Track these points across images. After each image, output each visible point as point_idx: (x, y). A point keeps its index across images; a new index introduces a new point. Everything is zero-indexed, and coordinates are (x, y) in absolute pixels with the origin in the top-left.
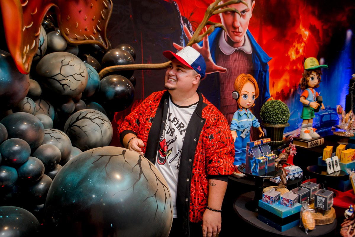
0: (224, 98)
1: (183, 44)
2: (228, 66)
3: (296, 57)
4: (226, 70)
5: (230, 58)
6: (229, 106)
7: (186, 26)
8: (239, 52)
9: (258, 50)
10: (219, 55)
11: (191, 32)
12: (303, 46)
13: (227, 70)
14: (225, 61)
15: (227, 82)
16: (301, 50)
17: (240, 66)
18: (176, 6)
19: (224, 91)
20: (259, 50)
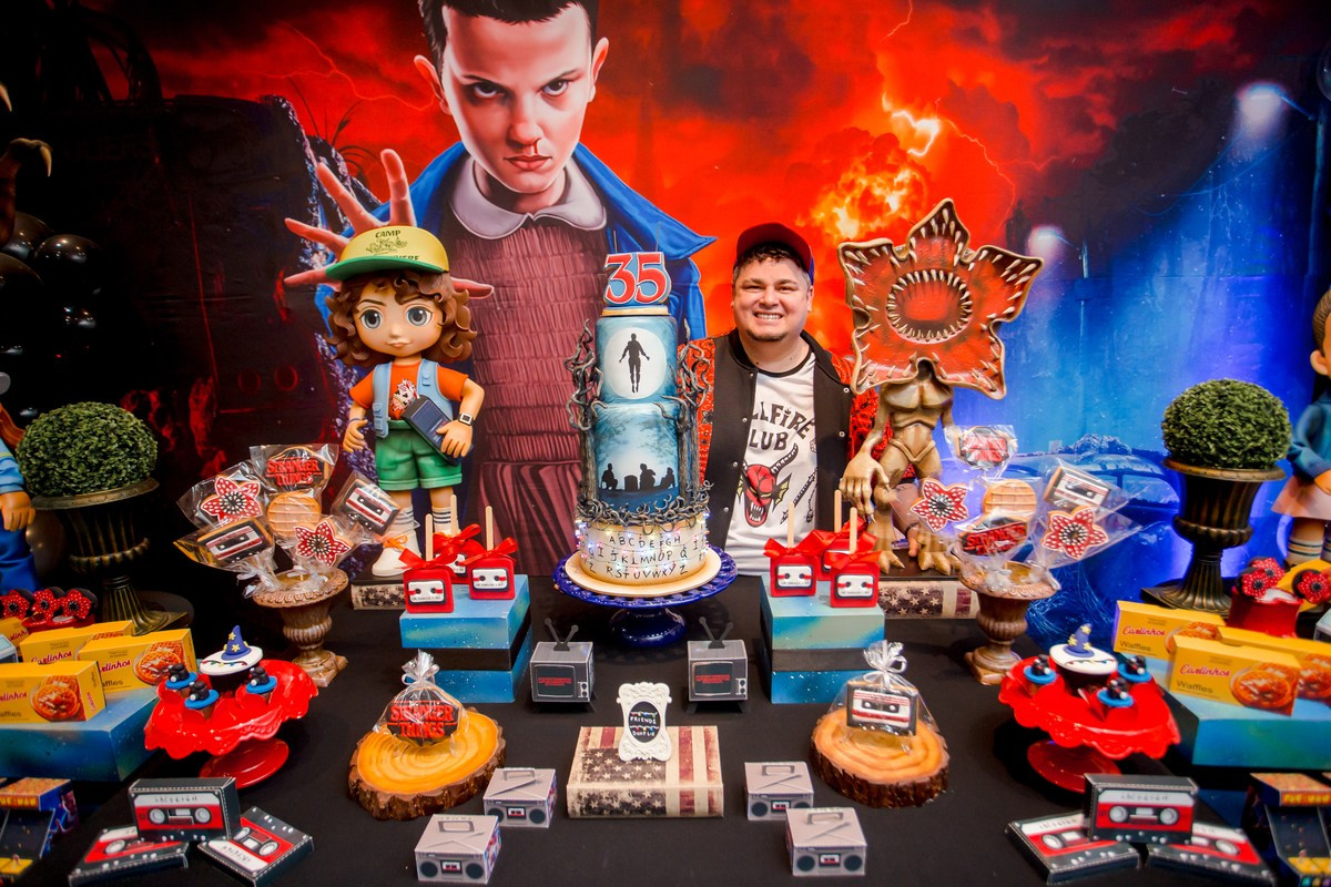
0: (490, 382)
1: (320, 220)
2: (495, 276)
3: (861, 229)
4: (490, 290)
5: (506, 249)
6: (515, 408)
7: (324, 165)
8: (541, 228)
9: (635, 213)
10: (458, 241)
11: (343, 180)
12: (907, 181)
13: (493, 291)
14: (482, 259)
15: (497, 332)
16: (894, 201)
17: (552, 275)
18: (288, 108)
19: (489, 359)
20: (643, 213)
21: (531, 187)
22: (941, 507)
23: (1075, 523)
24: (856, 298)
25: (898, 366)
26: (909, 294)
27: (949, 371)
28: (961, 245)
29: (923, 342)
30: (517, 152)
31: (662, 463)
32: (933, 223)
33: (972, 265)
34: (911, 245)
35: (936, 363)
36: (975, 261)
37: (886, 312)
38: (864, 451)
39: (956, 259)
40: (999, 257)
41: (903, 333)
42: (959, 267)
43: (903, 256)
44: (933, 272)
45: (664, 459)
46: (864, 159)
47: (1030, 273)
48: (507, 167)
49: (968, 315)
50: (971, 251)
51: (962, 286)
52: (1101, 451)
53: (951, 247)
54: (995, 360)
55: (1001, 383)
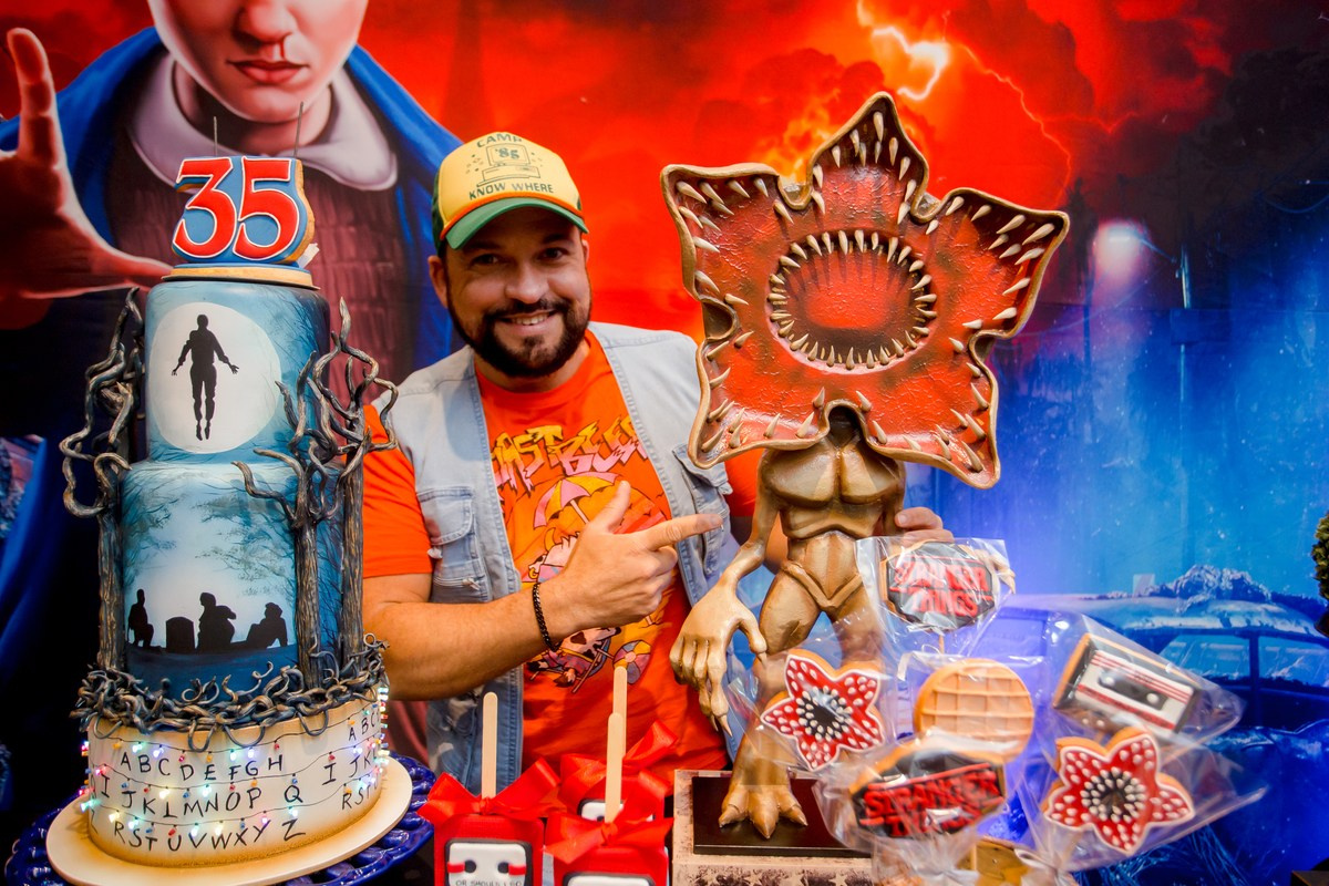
21: (270, 113)
22: (824, 716)
23: (1115, 770)
24: (703, 277)
25: (787, 416)
26: (814, 277)
27: (889, 429)
28: (911, 186)
29: (839, 370)
30: (250, 52)
31: (252, 592)
32: (855, 138)
33: (933, 225)
34: (815, 181)
35: (864, 412)
36: (940, 215)
37: (767, 309)
38: (724, 583)
39: (903, 210)
40: (984, 209)
41: (801, 354)
42: (910, 226)
43: (800, 203)
44: (860, 236)
45: (259, 584)
46: (827, 99)
47: (1045, 242)
48: (231, 76)
49: (928, 321)
50: (932, 200)
51: (916, 265)
52: (1220, 594)
53: (893, 188)
54: (981, 411)
55: (990, 456)
